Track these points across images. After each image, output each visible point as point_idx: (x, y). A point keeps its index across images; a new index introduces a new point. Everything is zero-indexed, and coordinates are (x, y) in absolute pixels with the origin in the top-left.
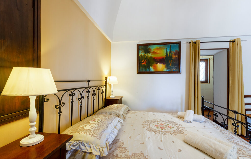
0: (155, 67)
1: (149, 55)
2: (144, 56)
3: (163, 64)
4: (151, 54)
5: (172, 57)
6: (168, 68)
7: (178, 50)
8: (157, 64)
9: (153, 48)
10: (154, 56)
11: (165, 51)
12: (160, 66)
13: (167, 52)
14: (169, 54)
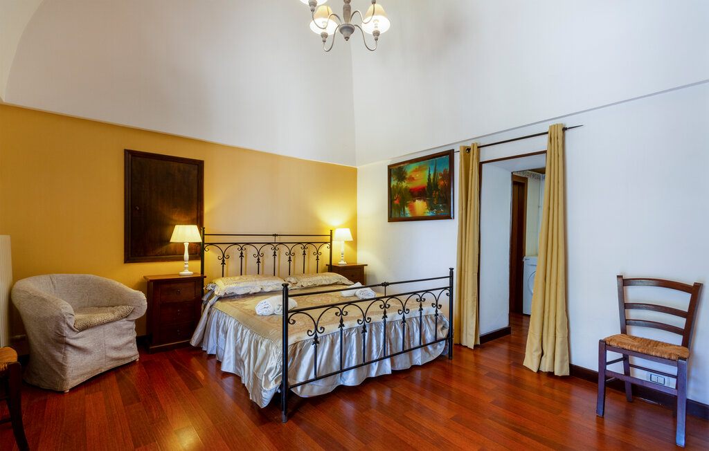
0: (412, 209)
1: (404, 184)
2: (397, 187)
3: (424, 200)
4: (406, 182)
5: (437, 185)
6: (432, 209)
7: (447, 167)
8: (414, 201)
9: (410, 170)
10: (410, 186)
11: (427, 173)
12: (420, 206)
13: (430, 175)
14: (434, 179)
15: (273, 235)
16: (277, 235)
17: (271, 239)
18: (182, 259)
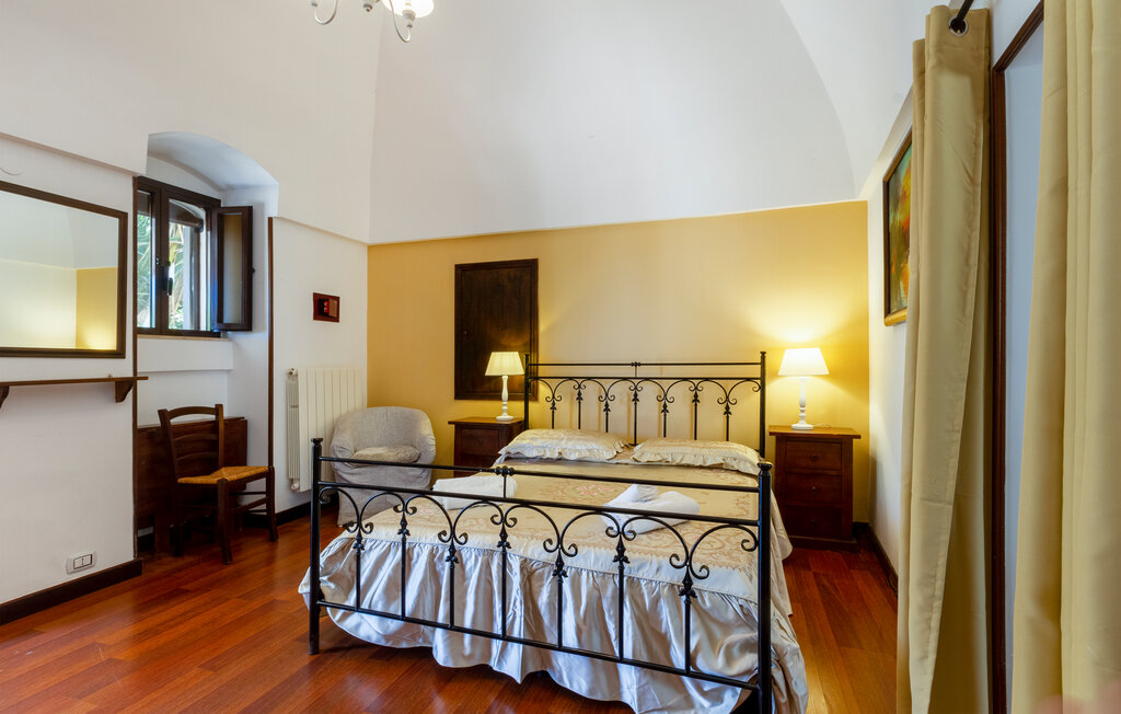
15: (632, 364)
16: (640, 364)
17: (629, 372)
18: (499, 398)
